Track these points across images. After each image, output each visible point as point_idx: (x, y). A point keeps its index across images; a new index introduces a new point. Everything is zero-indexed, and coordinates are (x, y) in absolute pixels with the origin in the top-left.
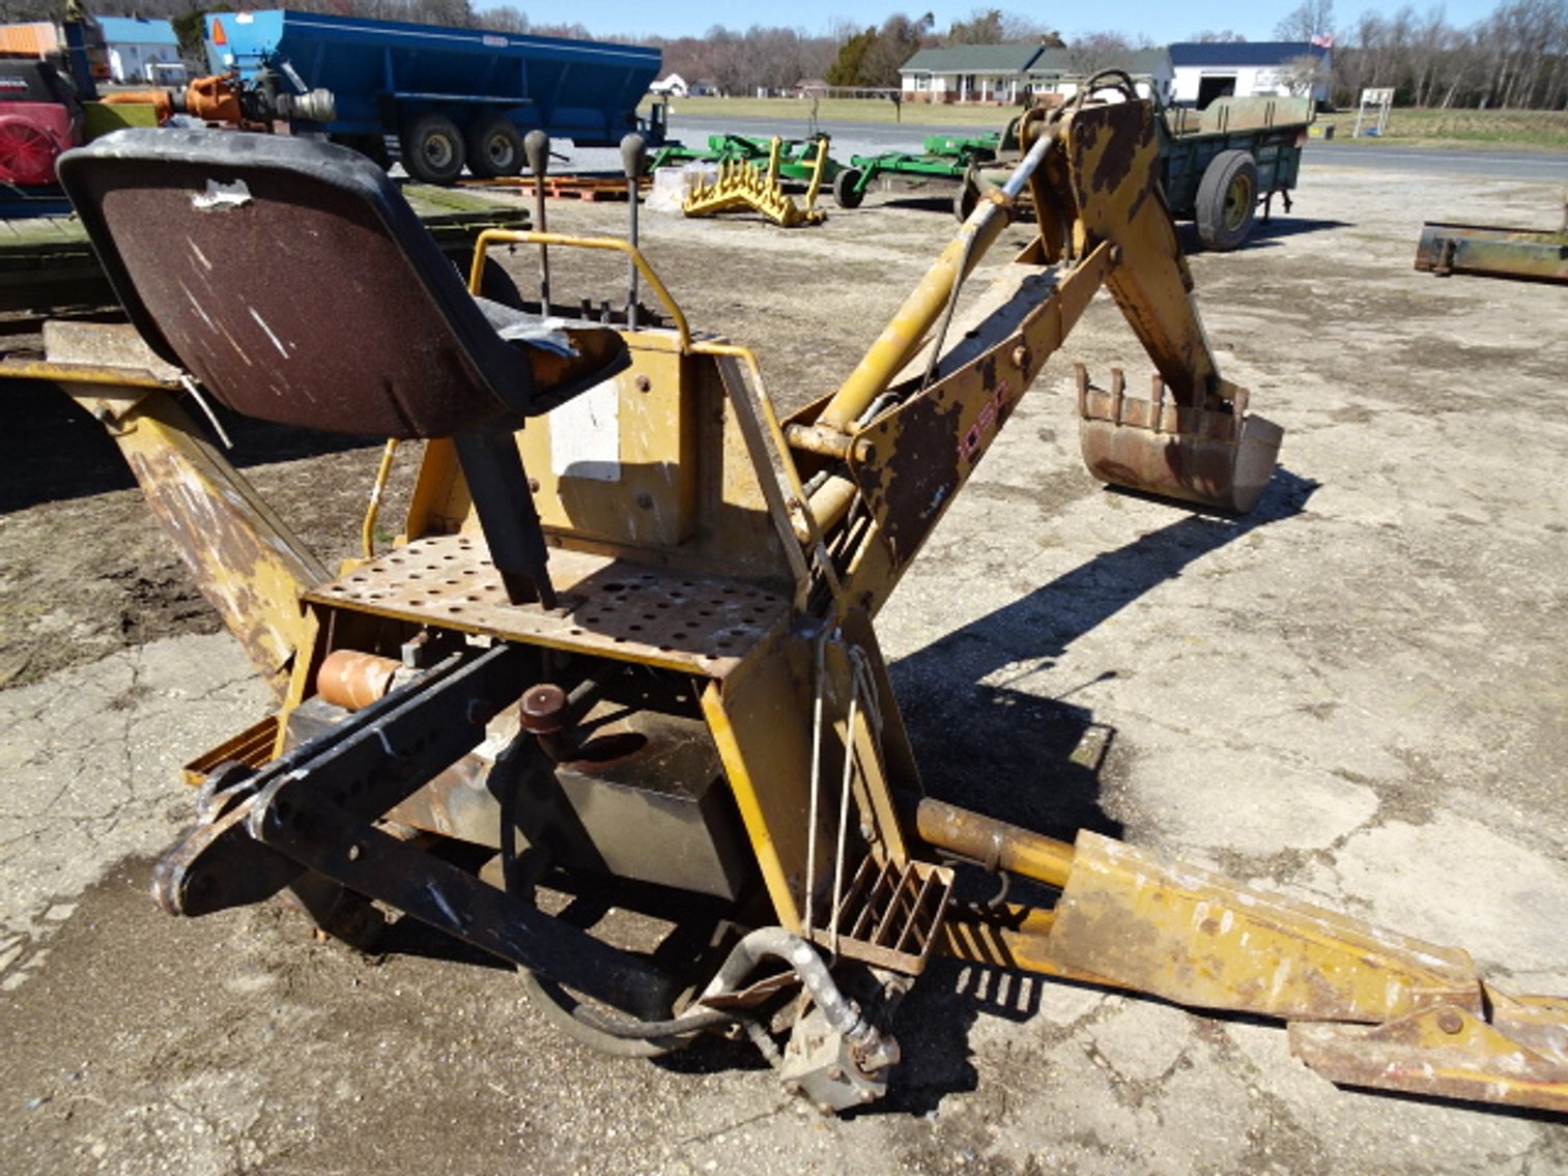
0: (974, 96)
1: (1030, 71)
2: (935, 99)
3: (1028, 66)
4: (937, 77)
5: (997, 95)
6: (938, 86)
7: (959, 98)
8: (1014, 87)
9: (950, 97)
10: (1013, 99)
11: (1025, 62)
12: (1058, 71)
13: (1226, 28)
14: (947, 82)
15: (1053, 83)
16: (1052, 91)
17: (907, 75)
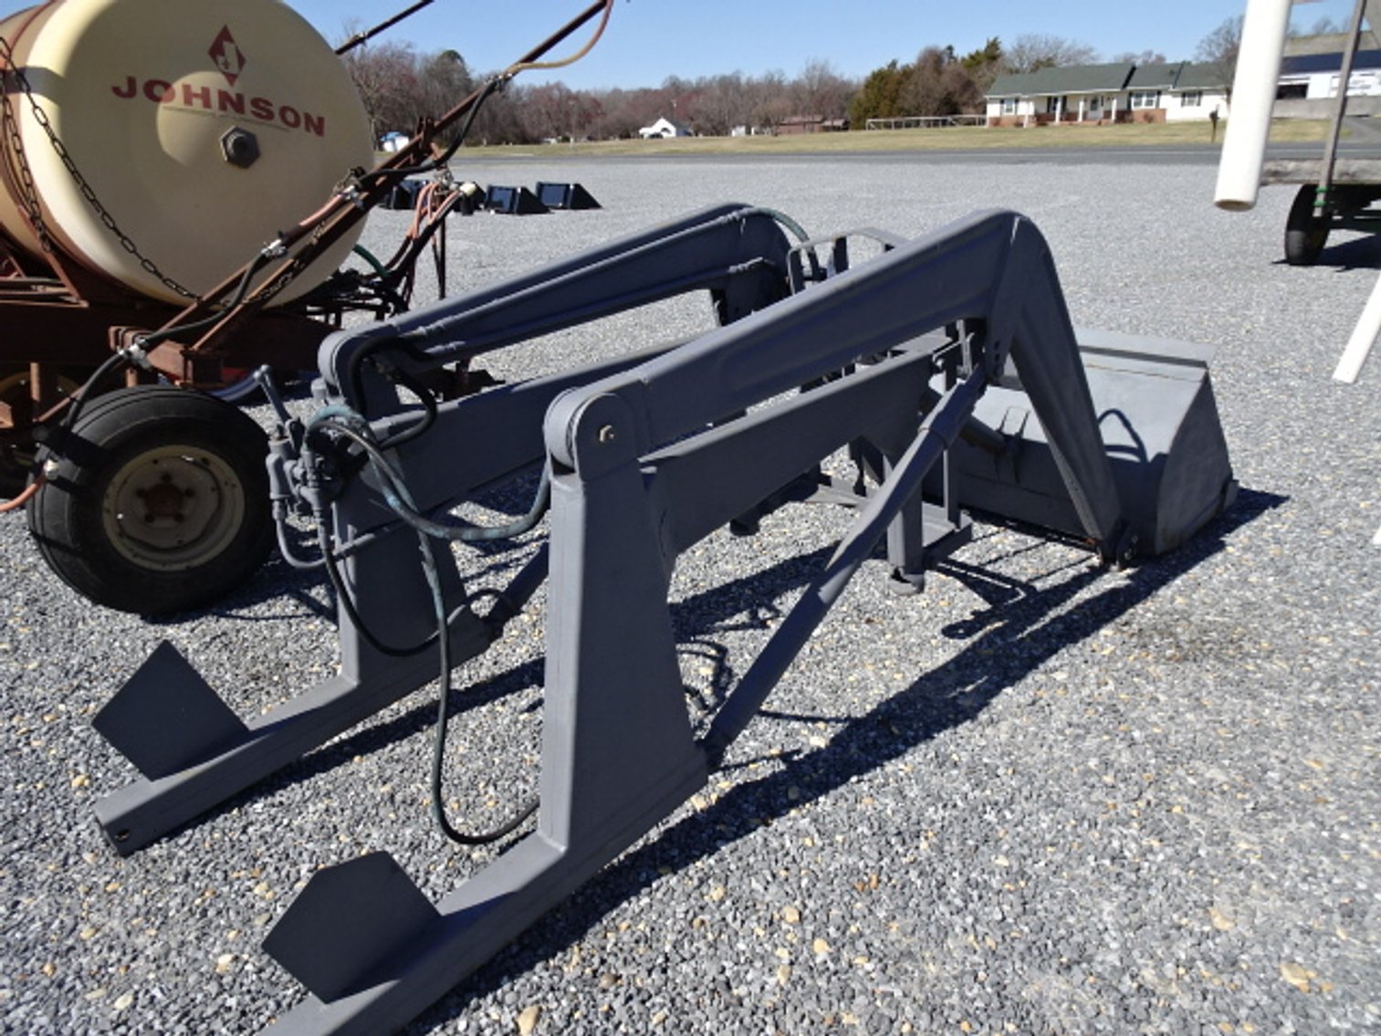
0: (1069, 117)
1: (1129, 88)
2: (1026, 122)
3: (1125, 85)
4: (1028, 100)
5: (1091, 114)
6: (1026, 109)
7: (1053, 119)
8: (1114, 106)
9: (1042, 119)
10: (1113, 117)
11: (1123, 81)
12: (1159, 87)
13: (1148, 49)
14: (1036, 105)
15: (1155, 99)
16: (1154, 107)
17: (993, 101)
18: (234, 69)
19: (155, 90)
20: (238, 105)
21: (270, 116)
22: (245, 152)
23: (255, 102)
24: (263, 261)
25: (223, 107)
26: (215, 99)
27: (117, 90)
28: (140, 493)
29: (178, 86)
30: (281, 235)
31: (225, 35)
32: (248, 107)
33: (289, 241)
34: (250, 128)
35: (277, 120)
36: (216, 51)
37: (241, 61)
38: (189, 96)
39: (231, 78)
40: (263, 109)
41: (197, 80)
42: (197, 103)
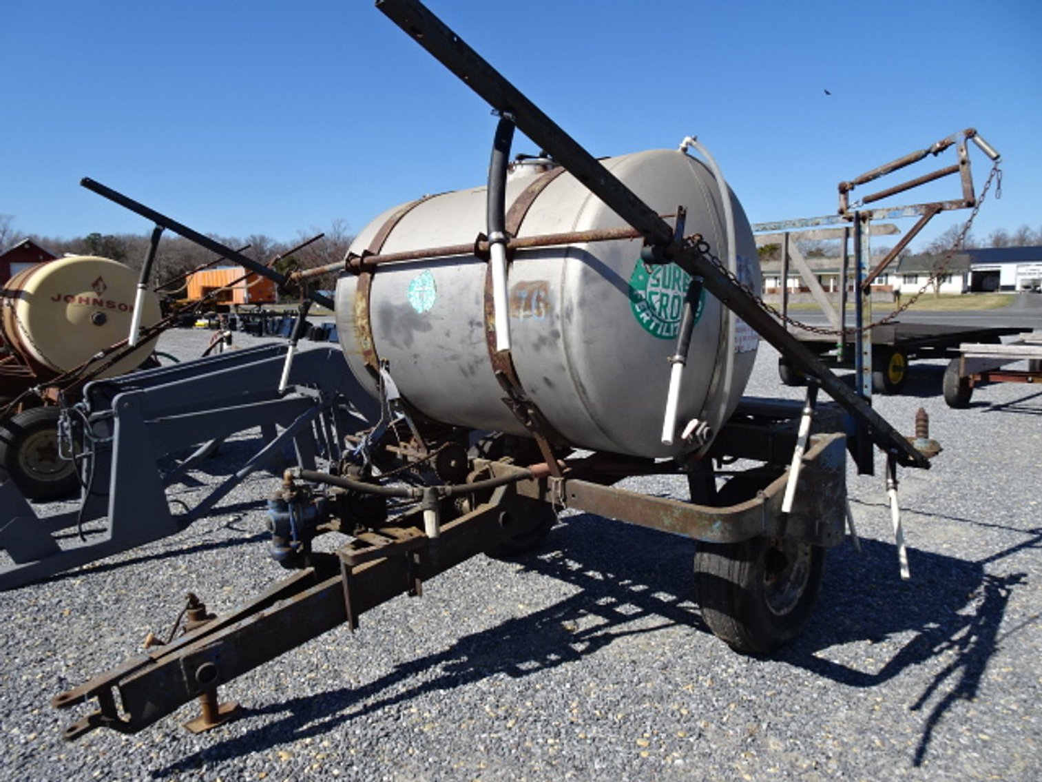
15: (884, 278)
16: (884, 284)
17: (769, 277)
18: (101, 290)
19: (68, 298)
20: (101, 304)
21: (114, 307)
22: (100, 320)
23: (108, 303)
24: (94, 360)
25: (94, 304)
26: (91, 301)
27: (53, 299)
28: (38, 449)
29: (77, 298)
30: (103, 350)
31: (100, 279)
32: (105, 304)
33: (107, 352)
34: (104, 312)
35: (117, 308)
36: (95, 285)
37: (105, 287)
38: (81, 300)
39: (99, 294)
40: (111, 305)
41: (84, 295)
42: (84, 303)
